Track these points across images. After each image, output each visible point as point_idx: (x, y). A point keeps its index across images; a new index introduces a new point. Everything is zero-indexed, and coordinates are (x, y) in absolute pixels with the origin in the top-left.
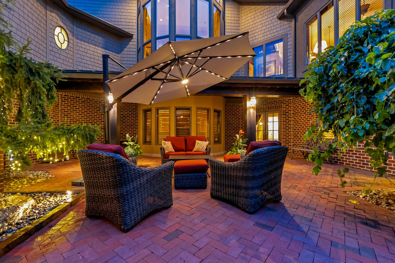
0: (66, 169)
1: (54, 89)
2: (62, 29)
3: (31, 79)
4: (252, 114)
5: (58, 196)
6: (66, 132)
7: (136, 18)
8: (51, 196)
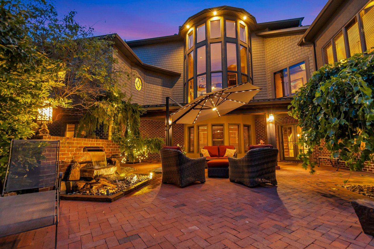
2: (139, 79)
3: (134, 115)
4: (271, 128)
5: (146, 176)
7: (183, 62)
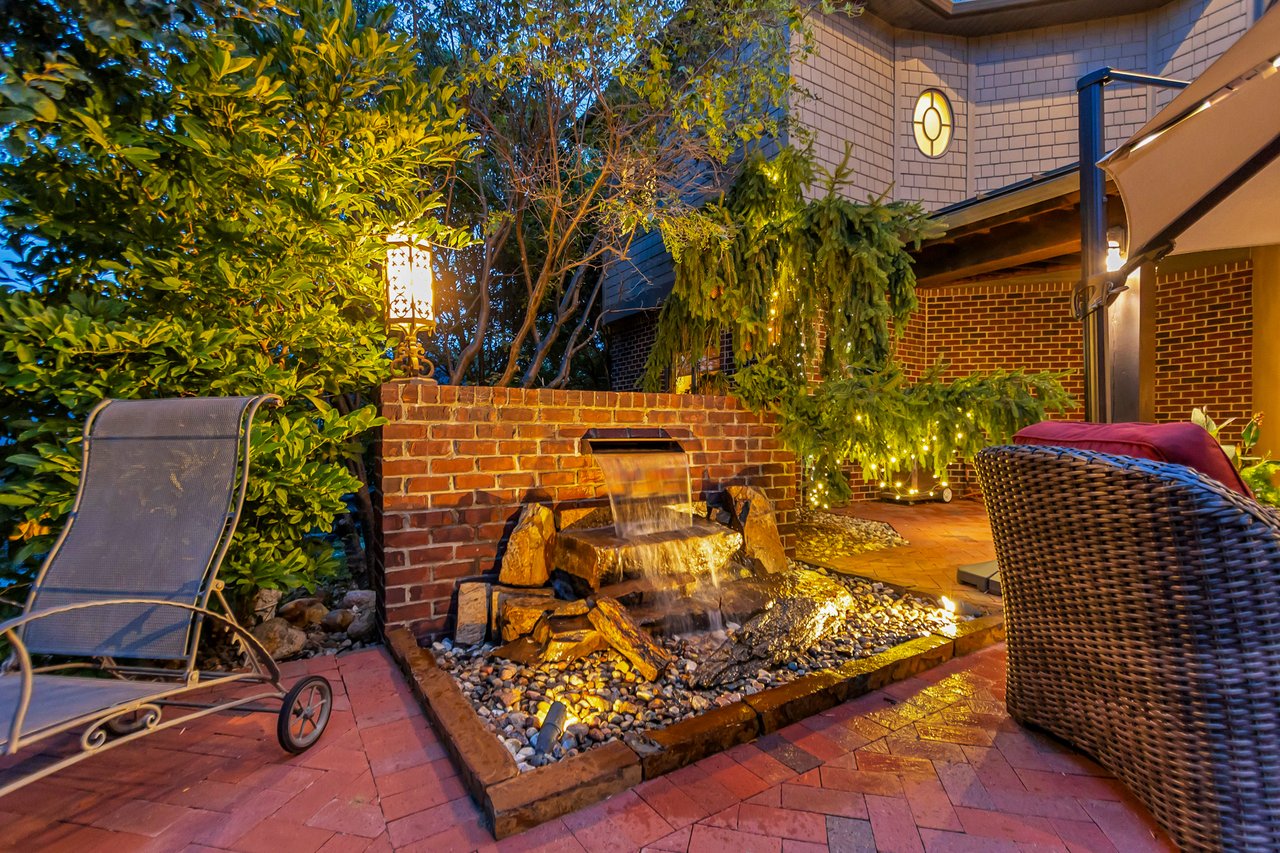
0: (943, 526)
1: (910, 274)
2: (935, 95)
3: (851, 250)
5: (917, 606)
6: (942, 399)
8: (895, 600)
